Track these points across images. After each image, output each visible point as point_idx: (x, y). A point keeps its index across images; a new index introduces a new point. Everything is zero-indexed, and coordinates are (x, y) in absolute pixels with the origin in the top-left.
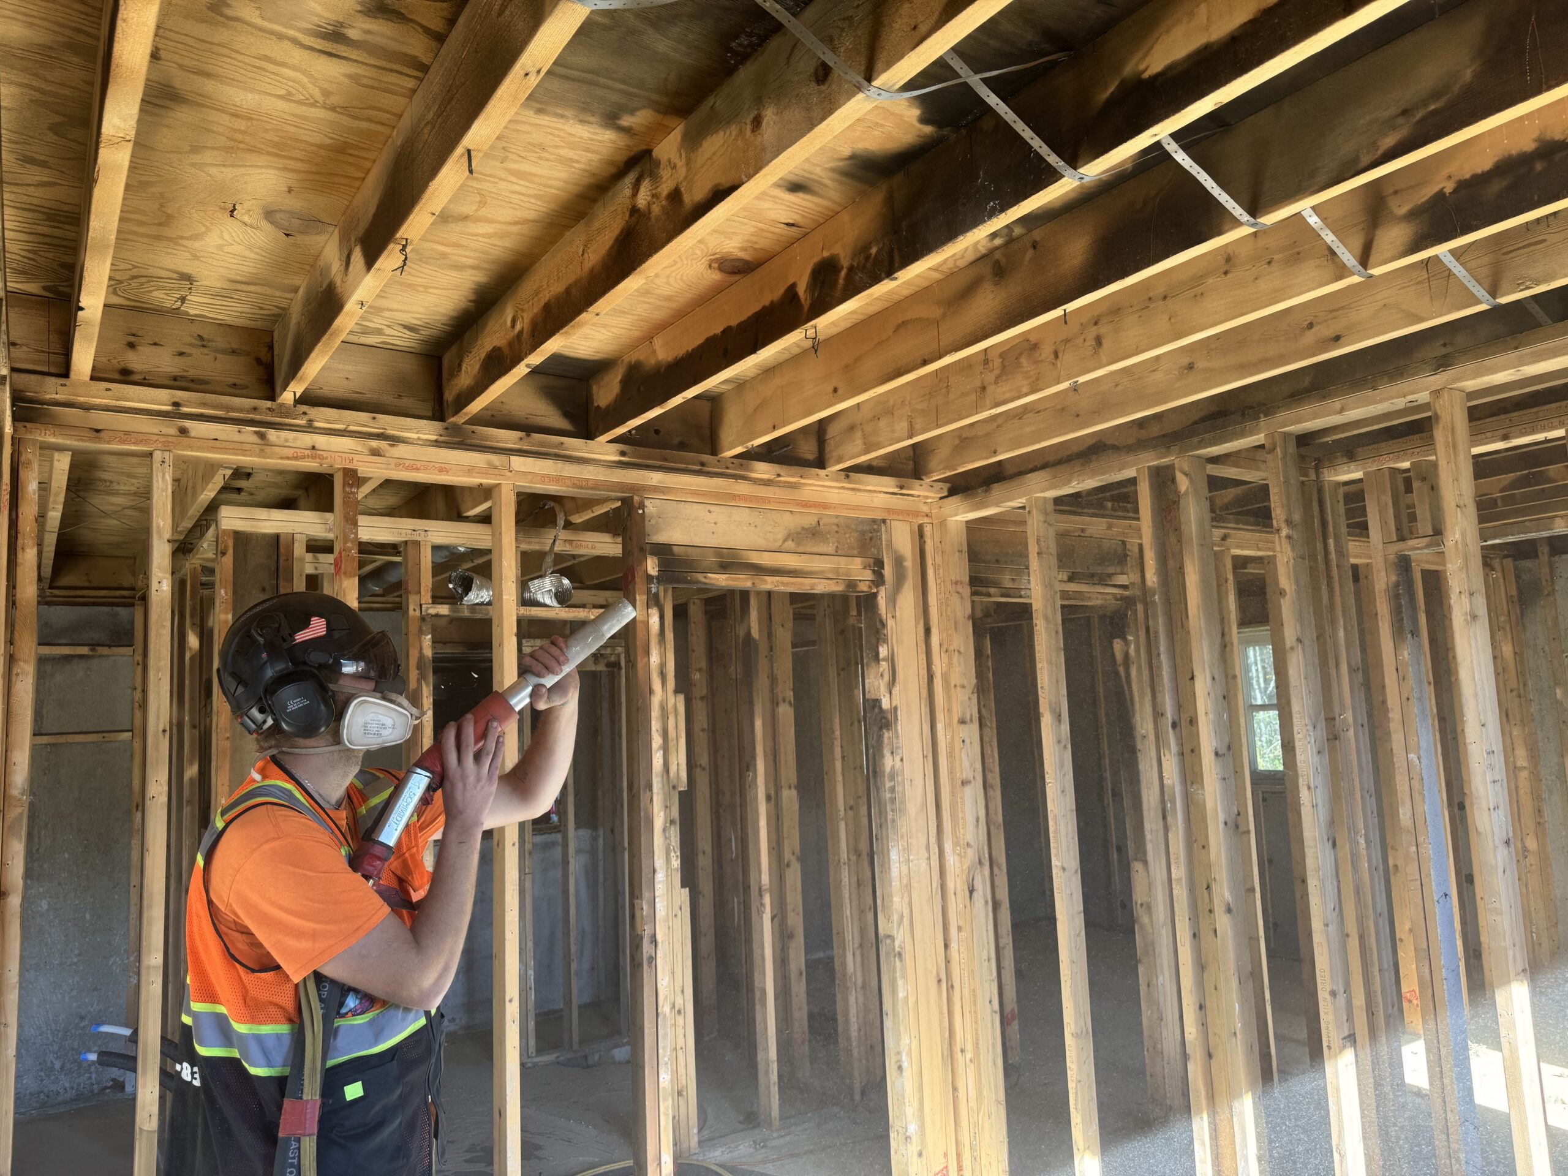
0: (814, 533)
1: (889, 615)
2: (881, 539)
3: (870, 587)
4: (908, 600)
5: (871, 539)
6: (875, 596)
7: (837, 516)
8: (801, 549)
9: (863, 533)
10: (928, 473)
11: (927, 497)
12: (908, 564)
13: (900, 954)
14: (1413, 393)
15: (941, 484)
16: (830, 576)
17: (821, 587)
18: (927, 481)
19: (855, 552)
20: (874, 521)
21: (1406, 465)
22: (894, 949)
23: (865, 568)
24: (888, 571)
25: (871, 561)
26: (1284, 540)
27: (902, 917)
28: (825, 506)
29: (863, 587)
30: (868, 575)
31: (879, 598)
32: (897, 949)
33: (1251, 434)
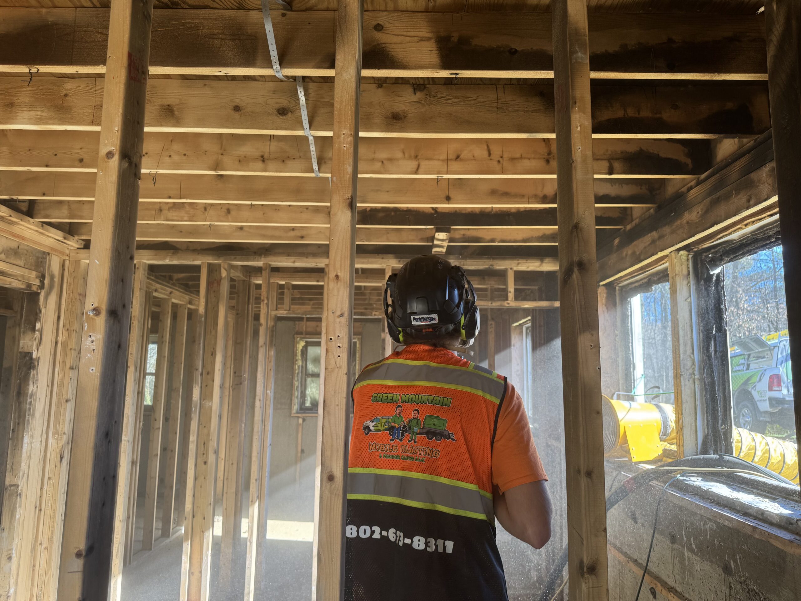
0: (15, 252)
1: (44, 306)
2: (46, 263)
3: (37, 289)
4: (53, 298)
5: (41, 262)
6: (38, 294)
7: (28, 246)
8: (8, 260)
9: (38, 258)
10: (78, 234)
11: (72, 246)
12: (56, 280)
13: (20, 494)
14: (319, 263)
15: (81, 241)
16: (20, 279)
17: (16, 284)
18: (76, 238)
19: (33, 268)
20: (44, 253)
21: (283, 283)
22: (17, 492)
23: (36, 278)
24: (46, 282)
25: (40, 274)
26: (265, 305)
27: (24, 474)
28: (23, 238)
29: (34, 289)
30: (37, 282)
31: (41, 296)
32: (19, 491)
33: (258, 261)
